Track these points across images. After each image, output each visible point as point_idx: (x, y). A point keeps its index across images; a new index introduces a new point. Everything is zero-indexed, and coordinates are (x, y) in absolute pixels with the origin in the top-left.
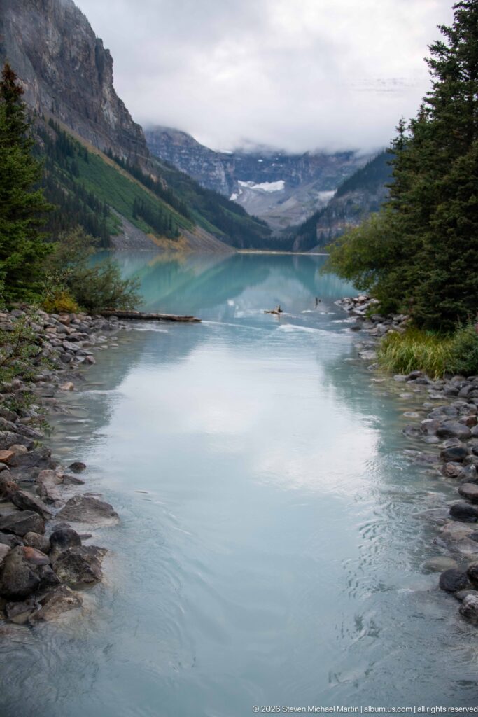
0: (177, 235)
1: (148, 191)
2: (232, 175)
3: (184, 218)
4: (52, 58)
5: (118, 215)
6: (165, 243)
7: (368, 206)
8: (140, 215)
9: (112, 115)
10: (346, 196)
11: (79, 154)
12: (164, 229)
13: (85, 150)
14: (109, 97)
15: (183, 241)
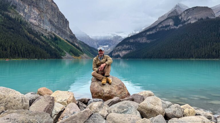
0: (79, 56)
1: (74, 47)
2: (98, 44)
3: (81, 52)
4: (56, 22)
5: (66, 52)
6: (76, 57)
7: (122, 49)
8: (71, 52)
9: (68, 33)
10: (118, 47)
11: (59, 40)
12: (76, 54)
13: (60, 39)
14: (68, 29)
15: (80, 57)
